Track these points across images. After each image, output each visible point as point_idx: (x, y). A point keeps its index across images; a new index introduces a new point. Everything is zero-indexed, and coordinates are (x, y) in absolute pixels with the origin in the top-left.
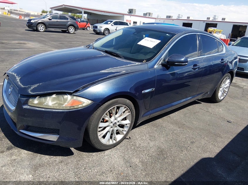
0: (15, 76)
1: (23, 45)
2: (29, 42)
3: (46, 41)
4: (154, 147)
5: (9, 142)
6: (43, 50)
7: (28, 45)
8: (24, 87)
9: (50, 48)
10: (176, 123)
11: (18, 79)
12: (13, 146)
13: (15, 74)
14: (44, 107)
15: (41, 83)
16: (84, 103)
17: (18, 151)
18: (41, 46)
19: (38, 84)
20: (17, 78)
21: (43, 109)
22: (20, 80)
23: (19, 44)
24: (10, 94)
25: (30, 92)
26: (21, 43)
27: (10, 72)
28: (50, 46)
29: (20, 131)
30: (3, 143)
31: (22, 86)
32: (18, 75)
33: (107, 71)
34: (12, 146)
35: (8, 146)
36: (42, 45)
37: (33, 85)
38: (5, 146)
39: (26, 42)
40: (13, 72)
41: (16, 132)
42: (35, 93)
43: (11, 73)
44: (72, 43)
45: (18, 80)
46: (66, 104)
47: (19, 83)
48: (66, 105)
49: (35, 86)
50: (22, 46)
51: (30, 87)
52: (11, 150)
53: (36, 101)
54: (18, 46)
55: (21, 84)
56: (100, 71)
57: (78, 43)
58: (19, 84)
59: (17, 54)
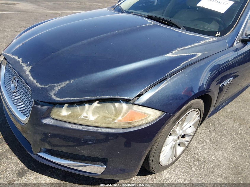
0: (21, 63)
1: (13, 6)
2: (19, 3)
3: (38, 1)
4: (223, 160)
5: (19, 161)
6: (37, 13)
7: (18, 6)
8: (40, 86)
9: (44, 9)
10: (233, 117)
11: (27, 69)
12: (26, 168)
13: (20, 60)
14: (81, 122)
15: (72, 79)
16: (150, 115)
17: (35, 178)
18: (33, 8)
19: (67, 82)
20: (25, 68)
21: (80, 128)
22: (31, 71)
23: (7, 5)
24: (15, 92)
25: (54, 98)
26: (10, 4)
27: (10, 55)
28: (46, 8)
29: (37, 153)
30: (10, 164)
31: (38, 84)
32: (26, 63)
33: (175, 54)
34: (24, 169)
35: (19, 170)
36: (35, 6)
37: (58, 84)
38: (14, 169)
39: (16, 2)
40: (16, 55)
41: (31, 155)
42: (64, 99)
43: (12, 57)
44: (69, 4)
45: (28, 72)
46: (120, 118)
47: (31, 78)
48: (120, 120)
49: (62, 86)
50: (11, 7)
51: (53, 88)
52: (24, 178)
53: (65, 112)
54: (7, 7)
55: (35, 81)
56: (166, 55)
57: (75, 3)
58: (30, 80)
59: (7, 17)
